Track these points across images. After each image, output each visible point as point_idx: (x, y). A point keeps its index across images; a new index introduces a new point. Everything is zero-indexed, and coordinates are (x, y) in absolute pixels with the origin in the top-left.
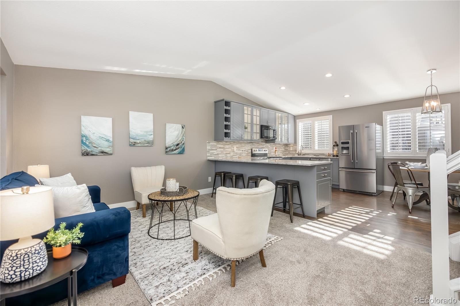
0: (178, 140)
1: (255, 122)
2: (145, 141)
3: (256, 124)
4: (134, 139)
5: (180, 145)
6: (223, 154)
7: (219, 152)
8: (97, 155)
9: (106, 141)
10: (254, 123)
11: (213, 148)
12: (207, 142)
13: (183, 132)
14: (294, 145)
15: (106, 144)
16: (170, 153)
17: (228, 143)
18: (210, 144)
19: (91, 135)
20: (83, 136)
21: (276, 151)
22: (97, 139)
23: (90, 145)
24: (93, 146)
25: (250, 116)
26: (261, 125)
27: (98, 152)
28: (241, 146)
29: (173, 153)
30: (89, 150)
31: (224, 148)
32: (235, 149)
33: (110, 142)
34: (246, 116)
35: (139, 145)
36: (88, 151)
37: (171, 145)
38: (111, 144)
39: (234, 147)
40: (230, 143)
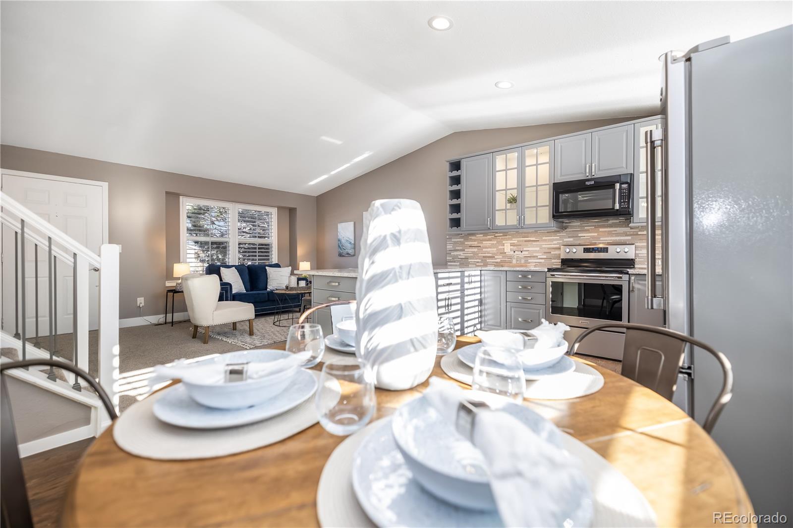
3: (537, 186)
6: (477, 259)
7: (470, 253)
8: (345, 256)
9: (350, 243)
11: (457, 248)
12: (448, 237)
15: (350, 246)
17: (489, 237)
18: (453, 240)
19: (343, 239)
20: (339, 240)
22: (345, 242)
24: (343, 248)
26: (554, 184)
27: (346, 253)
28: (526, 241)
30: (342, 251)
31: (479, 246)
38: (353, 246)
39: (504, 244)
40: (493, 236)
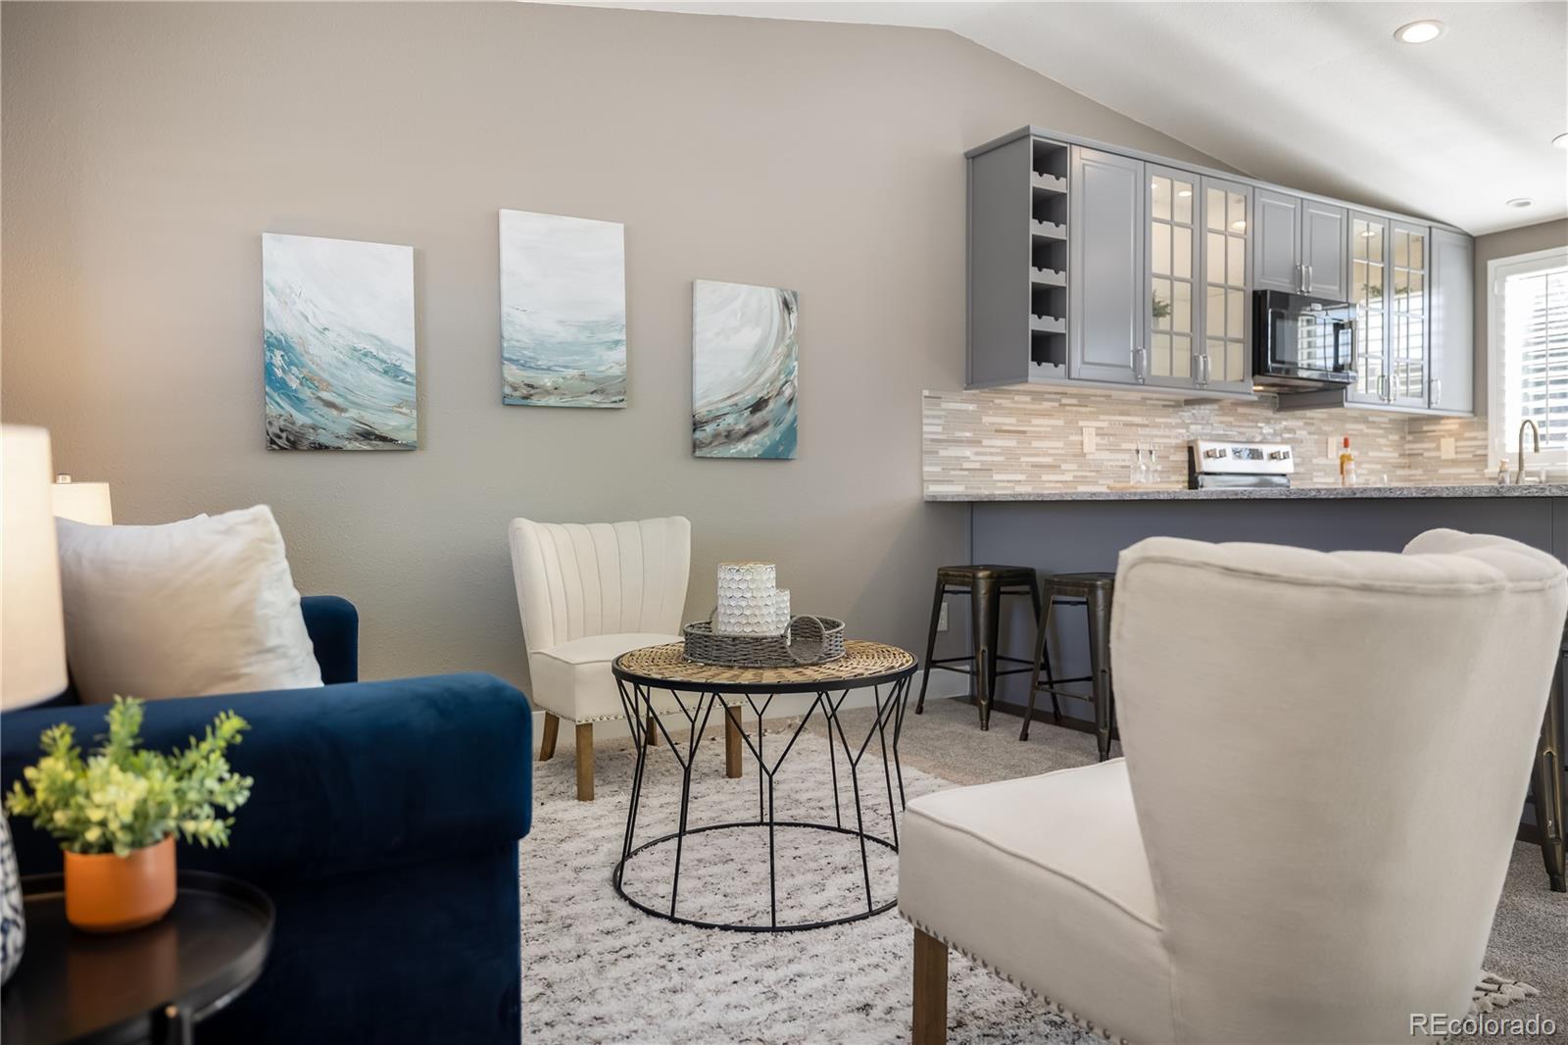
0: (762, 380)
1: (1215, 273)
2: (583, 377)
3: (1226, 287)
4: (524, 366)
5: (771, 405)
6: (1015, 472)
7: (997, 454)
8: (338, 449)
9: (386, 372)
10: (1210, 279)
11: (958, 434)
12: (926, 393)
13: (790, 333)
14: (1467, 425)
15: (384, 386)
16: (715, 453)
17: (1047, 405)
18: (944, 405)
19: (310, 337)
20: (272, 343)
21: (1344, 459)
22: (337, 358)
23: (306, 393)
24: (319, 398)
25: (1183, 237)
26: (1255, 293)
27: (343, 431)
28: (1126, 424)
29: (734, 450)
30: (301, 419)
31: (1024, 432)
32: (1090, 442)
33: (403, 381)
34: (1159, 234)
35: (552, 401)
36: (301, 423)
37: (721, 405)
38: (410, 392)
39: (1081, 429)
40: (1056, 404)
